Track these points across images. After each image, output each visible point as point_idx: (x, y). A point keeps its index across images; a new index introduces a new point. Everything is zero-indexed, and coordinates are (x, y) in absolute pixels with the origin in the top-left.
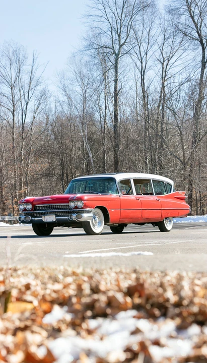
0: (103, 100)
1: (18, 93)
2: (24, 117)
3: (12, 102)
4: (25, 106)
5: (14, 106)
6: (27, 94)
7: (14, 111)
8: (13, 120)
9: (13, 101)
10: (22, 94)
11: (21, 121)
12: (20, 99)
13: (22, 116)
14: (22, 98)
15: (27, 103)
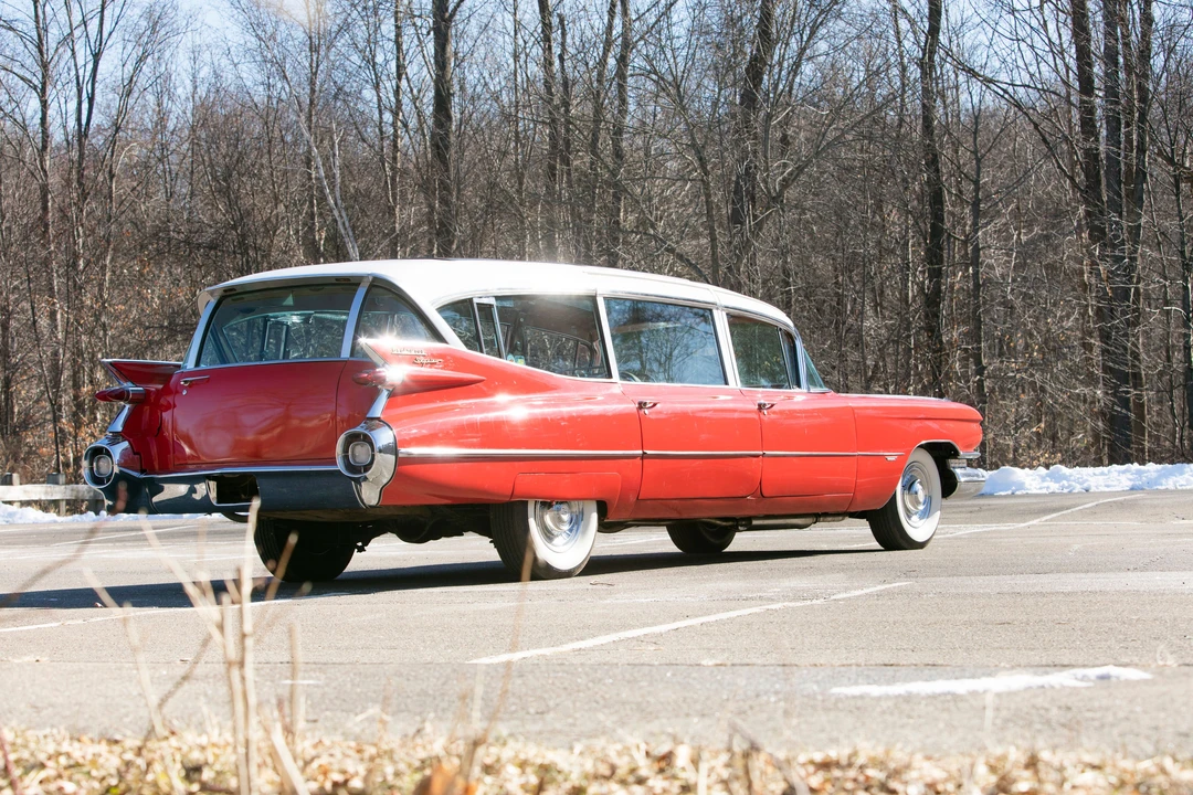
0: (391, 45)
1: (62, 16)
2: (85, 106)
3: (34, 50)
4: (90, 66)
5: (45, 66)
6: (96, 21)
7: (44, 84)
8: (43, 119)
9: (39, 47)
10: (77, 18)
11: (72, 123)
12: (68, 39)
13: (80, 104)
14: (77, 33)
15: (97, 57)
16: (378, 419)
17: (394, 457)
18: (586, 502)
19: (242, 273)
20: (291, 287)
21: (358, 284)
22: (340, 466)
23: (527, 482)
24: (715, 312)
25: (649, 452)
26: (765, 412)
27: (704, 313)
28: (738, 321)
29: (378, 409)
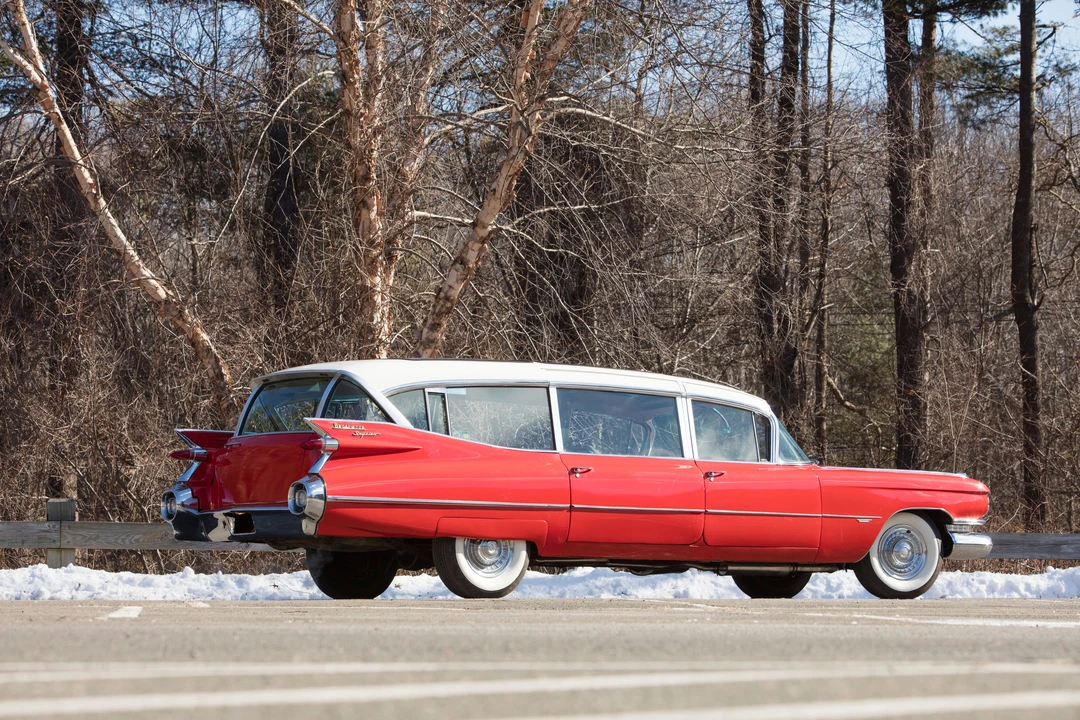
16: (317, 474)
17: (323, 502)
18: (516, 541)
19: (293, 365)
20: (309, 378)
21: (332, 378)
22: (290, 508)
23: (447, 524)
24: (678, 400)
25: (576, 506)
26: (712, 479)
27: (668, 401)
28: (701, 406)
29: (320, 466)
